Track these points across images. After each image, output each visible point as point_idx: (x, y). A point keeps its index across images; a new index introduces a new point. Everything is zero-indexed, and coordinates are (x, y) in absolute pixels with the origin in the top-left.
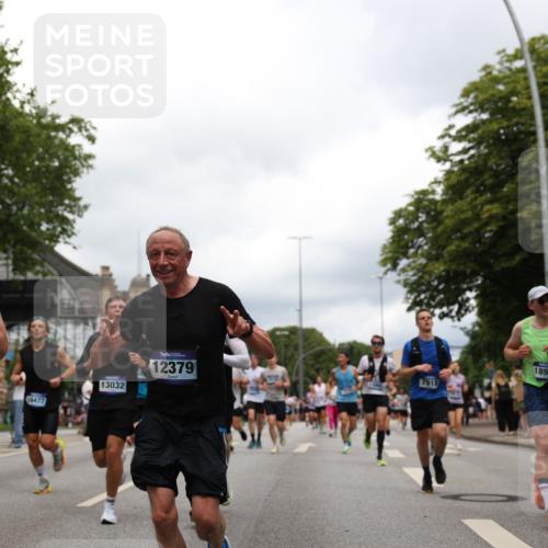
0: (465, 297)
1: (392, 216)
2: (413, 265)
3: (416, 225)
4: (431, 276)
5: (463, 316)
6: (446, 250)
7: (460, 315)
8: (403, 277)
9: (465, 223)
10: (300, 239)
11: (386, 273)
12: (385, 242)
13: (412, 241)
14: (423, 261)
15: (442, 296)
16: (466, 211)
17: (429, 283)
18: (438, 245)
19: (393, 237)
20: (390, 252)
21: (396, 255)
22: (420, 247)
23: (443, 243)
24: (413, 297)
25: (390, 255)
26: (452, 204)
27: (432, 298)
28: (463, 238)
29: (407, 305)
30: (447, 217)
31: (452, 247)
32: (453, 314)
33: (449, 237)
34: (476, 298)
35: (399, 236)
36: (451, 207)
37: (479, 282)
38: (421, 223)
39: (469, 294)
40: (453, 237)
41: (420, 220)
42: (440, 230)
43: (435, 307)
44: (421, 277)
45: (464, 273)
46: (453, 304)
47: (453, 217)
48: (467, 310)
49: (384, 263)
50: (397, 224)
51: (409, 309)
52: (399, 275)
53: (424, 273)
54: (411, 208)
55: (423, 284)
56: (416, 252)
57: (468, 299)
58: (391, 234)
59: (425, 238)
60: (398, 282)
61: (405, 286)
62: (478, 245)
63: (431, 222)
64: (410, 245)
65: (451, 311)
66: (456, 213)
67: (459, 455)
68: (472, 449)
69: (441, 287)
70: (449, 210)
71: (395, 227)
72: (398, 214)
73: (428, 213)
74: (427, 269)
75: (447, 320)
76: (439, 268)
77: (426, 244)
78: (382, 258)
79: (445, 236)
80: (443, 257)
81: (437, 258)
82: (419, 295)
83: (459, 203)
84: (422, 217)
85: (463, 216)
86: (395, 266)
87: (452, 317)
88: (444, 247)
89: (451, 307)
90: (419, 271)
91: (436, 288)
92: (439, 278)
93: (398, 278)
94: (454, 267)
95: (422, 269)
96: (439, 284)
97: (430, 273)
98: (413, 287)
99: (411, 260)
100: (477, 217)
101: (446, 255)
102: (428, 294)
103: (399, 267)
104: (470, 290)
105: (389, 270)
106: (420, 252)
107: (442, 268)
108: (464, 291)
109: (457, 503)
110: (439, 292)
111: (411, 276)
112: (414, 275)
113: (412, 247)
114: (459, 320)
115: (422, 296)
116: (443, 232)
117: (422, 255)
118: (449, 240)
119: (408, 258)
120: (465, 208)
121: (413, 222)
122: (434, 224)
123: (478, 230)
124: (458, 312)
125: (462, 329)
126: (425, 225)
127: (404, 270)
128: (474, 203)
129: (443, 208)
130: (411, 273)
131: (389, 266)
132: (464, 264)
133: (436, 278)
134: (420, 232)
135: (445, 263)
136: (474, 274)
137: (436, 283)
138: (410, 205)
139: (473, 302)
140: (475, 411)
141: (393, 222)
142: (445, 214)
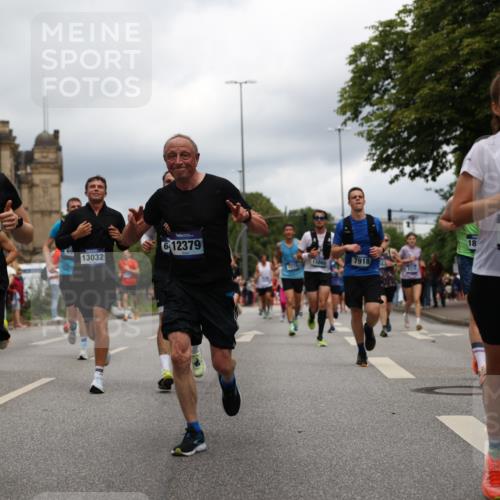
0: (441, 151)
1: (352, 53)
2: (378, 112)
3: (382, 63)
4: (399, 126)
5: (439, 174)
6: (418, 94)
7: (435, 173)
8: (365, 128)
9: (440, 60)
10: (241, 84)
11: (345, 123)
12: (344, 86)
13: (377, 85)
14: (391, 108)
15: (413, 151)
16: (443, 45)
17: (398, 134)
18: (409, 87)
19: (352, 79)
20: (350, 97)
21: (357, 101)
22: (386, 90)
23: (414, 86)
24: (378, 153)
25: (349, 101)
26: (426, 38)
27: (401, 153)
28: (438, 80)
29: (371, 163)
30: (419, 54)
31: (425, 91)
32: (427, 172)
33: (423, 77)
34: (454, 152)
35: (360, 77)
36: (423, 42)
37: (458, 133)
38: (388, 61)
39: (445, 148)
40: (427, 78)
41: (387, 57)
42: (410, 69)
43: (404, 164)
44: (388, 128)
45: (439, 123)
46: (427, 160)
47: (426, 53)
48: (444, 167)
49: (342, 110)
50: (359, 63)
51: (374, 168)
52: (362, 125)
53: (391, 123)
54: (376, 43)
55: (390, 136)
56: (382, 97)
57: (445, 154)
58: (351, 75)
59: (393, 80)
60: (360, 134)
61: (369, 139)
62: (456, 88)
63: (400, 61)
64: (374, 88)
65: (424, 169)
66: (430, 48)
67: (434, 341)
68: (449, 335)
69: (412, 140)
70: (421, 45)
71: (357, 66)
72: (360, 50)
73: (396, 50)
74: (395, 117)
75: (419, 180)
76: (410, 116)
77: (393, 87)
78: (340, 104)
79: (416, 77)
80: (414, 103)
81: (407, 105)
82: (385, 151)
83: (434, 37)
84: (389, 54)
85: (438, 53)
86: (356, 115)
87: (426, 176)
88: (416, 91)
89: (424, 165)
90: (385, 120)
91: (406, 141)
92: (411, 129)
93: (361, 129)
94: (427, 115)
95: (388, 118)
96: (409, 137)
97: (399, 123)
98: (379, 141)
99: (376, 107)
100: (455, 53)
101: (418, 100)
102: (395, 149)
103: (361, 116)
104: (448, 142)
105: (349, 119)
106: (386, 97)
107: (413, 117)
108: (439, 145)
109: (431, 397)
110: (410, 146)
111: (376, 126)
112: (379, 125)
113: (377, 91)
114: (434, 179)
115: (390, 151)
116: (414, 72)
117: (389, 101)
118: (421, 81)
119: (372, 105)
120: (440, 43)
121: (378, 60)
122: (403, 63)
123: (456, 69)
124: (433, 170)
125: (437, 191)
126: (393, 64)
127: (367, 119)
128: (451, 36)
129: (414, 42)
130: (376, 123)
131: (349, 114)
132: (440, 112)
133: (406, 129)
134: (386, 72)
135: (417, 111)
136: (452, 124)
137: (405, 134)
138: (375, 39)
139: (451, 158)
140: (453, 290)
141: (353, 60)
142: (416, 50)
